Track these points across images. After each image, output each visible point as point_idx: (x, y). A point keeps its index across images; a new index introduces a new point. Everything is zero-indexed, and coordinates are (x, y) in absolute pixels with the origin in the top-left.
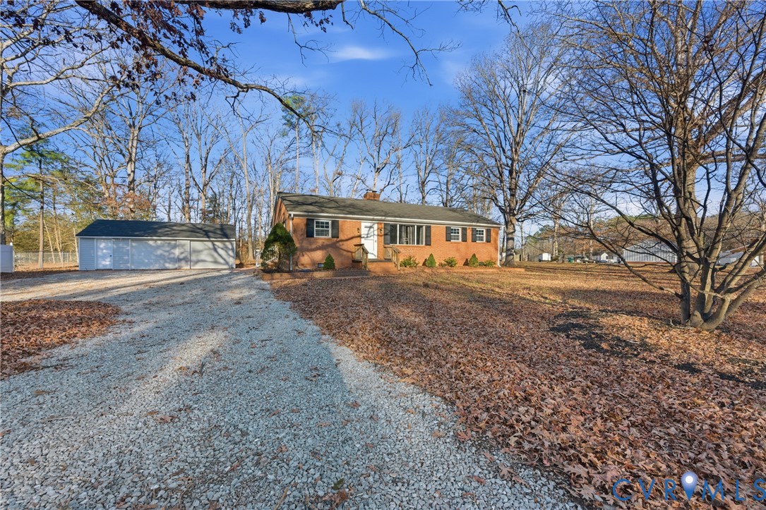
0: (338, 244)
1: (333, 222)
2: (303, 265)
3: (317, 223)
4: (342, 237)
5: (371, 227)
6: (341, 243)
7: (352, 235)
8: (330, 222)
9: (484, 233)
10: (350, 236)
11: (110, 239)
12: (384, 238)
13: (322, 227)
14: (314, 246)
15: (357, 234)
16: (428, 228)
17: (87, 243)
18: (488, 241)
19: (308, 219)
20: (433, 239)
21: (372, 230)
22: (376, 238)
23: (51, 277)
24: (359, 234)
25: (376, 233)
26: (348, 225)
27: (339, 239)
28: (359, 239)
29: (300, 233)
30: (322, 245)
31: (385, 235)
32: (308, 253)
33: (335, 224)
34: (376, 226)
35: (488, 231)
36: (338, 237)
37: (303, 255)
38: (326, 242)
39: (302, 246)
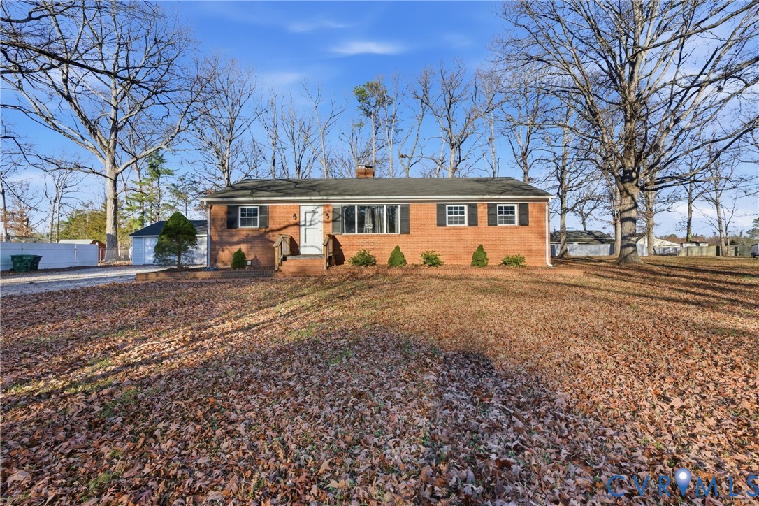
0: (267, 236)
1: (261, 207)
2: (222, 262)
3: (242, 210)
4: (272, 225)
5: (314, 212)
6: (271, 234)
7: (286, 223)
8: (258, 207)
9: (516, 210)
10: (282, 225)
11: (153, 237)
12: (333, 225)
13: (249, 215)
14: (236, 239)
15: (293, 221)
16: (405, 210)
17: (138, 241)
18: (524, 222)
19: (229, 207)
20: (412, 224)
21: (316, 215)
22: (321, 226)
23: (90, 270)
24: (296, 221)
25: (321, 218)
26: (281, 211)
27: (268, 230)
28: (296, 227)
29: (219, 223)
30: (247, 237)
31: (334, 221)
32: (228, 247)
33: (263, 210)
34: (321, 210)
35: (524, 209)
36: (267, 227)
37: (223, 251)
38: (251, 233)
39: (221, 239)
